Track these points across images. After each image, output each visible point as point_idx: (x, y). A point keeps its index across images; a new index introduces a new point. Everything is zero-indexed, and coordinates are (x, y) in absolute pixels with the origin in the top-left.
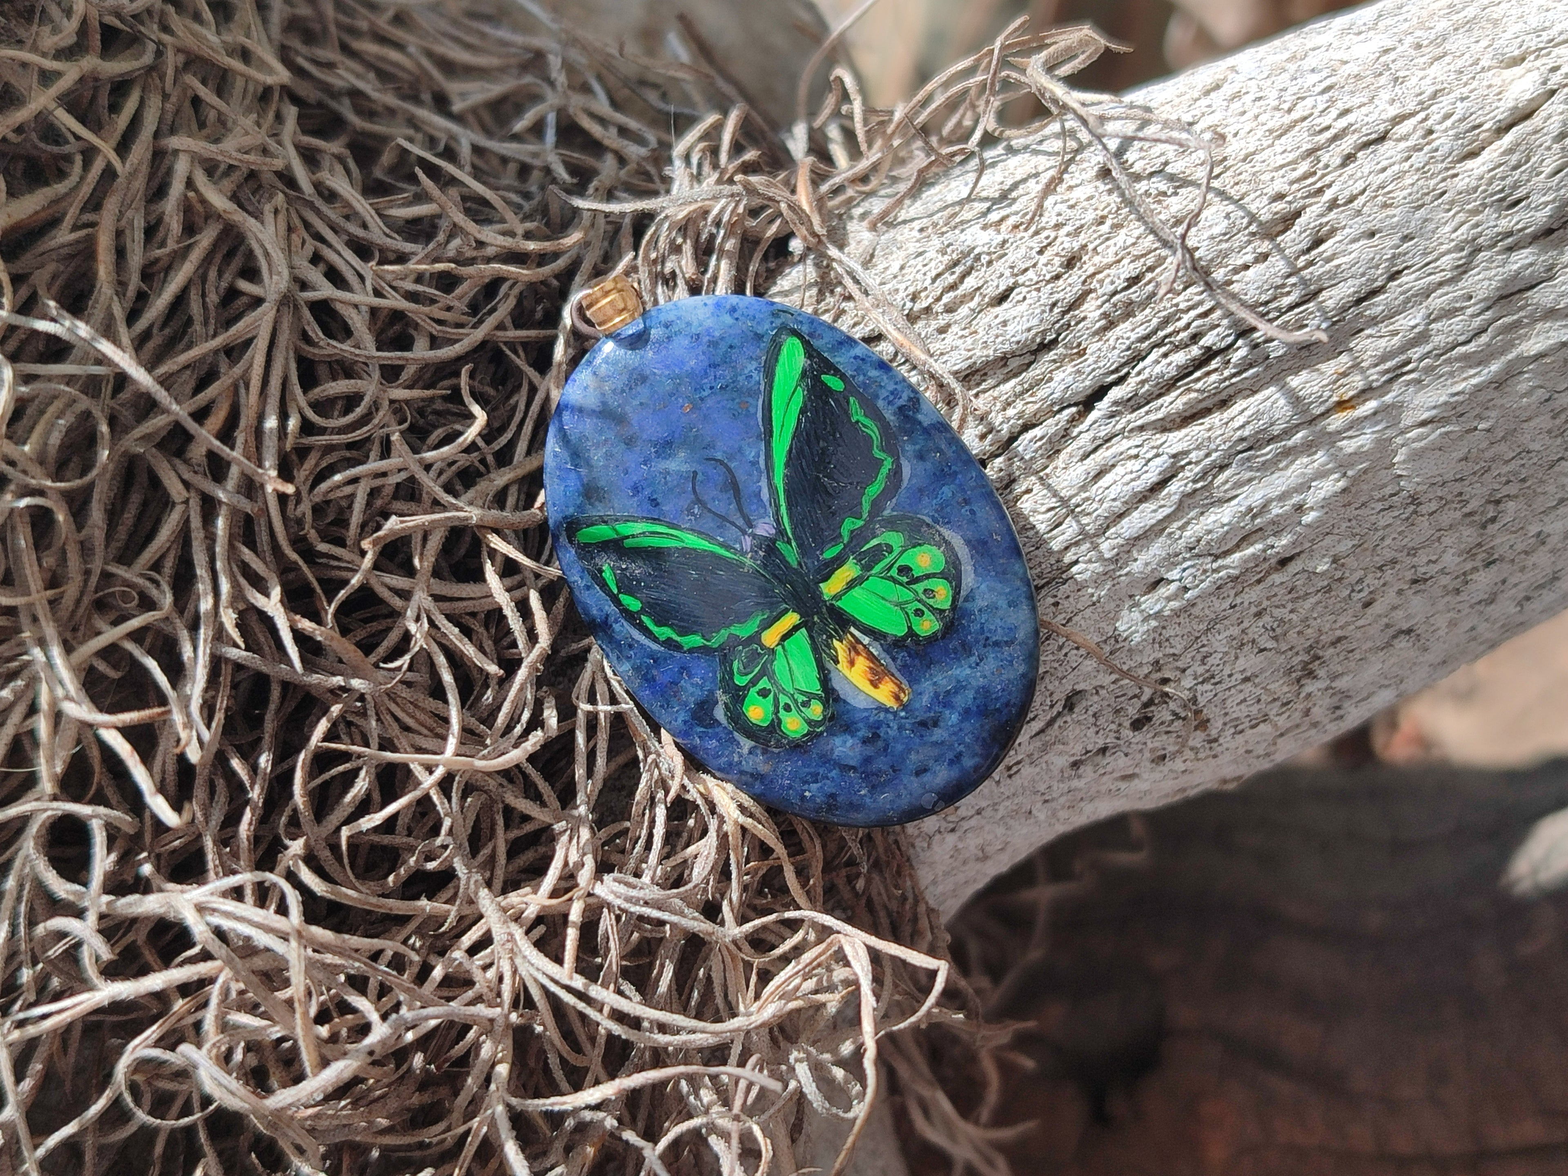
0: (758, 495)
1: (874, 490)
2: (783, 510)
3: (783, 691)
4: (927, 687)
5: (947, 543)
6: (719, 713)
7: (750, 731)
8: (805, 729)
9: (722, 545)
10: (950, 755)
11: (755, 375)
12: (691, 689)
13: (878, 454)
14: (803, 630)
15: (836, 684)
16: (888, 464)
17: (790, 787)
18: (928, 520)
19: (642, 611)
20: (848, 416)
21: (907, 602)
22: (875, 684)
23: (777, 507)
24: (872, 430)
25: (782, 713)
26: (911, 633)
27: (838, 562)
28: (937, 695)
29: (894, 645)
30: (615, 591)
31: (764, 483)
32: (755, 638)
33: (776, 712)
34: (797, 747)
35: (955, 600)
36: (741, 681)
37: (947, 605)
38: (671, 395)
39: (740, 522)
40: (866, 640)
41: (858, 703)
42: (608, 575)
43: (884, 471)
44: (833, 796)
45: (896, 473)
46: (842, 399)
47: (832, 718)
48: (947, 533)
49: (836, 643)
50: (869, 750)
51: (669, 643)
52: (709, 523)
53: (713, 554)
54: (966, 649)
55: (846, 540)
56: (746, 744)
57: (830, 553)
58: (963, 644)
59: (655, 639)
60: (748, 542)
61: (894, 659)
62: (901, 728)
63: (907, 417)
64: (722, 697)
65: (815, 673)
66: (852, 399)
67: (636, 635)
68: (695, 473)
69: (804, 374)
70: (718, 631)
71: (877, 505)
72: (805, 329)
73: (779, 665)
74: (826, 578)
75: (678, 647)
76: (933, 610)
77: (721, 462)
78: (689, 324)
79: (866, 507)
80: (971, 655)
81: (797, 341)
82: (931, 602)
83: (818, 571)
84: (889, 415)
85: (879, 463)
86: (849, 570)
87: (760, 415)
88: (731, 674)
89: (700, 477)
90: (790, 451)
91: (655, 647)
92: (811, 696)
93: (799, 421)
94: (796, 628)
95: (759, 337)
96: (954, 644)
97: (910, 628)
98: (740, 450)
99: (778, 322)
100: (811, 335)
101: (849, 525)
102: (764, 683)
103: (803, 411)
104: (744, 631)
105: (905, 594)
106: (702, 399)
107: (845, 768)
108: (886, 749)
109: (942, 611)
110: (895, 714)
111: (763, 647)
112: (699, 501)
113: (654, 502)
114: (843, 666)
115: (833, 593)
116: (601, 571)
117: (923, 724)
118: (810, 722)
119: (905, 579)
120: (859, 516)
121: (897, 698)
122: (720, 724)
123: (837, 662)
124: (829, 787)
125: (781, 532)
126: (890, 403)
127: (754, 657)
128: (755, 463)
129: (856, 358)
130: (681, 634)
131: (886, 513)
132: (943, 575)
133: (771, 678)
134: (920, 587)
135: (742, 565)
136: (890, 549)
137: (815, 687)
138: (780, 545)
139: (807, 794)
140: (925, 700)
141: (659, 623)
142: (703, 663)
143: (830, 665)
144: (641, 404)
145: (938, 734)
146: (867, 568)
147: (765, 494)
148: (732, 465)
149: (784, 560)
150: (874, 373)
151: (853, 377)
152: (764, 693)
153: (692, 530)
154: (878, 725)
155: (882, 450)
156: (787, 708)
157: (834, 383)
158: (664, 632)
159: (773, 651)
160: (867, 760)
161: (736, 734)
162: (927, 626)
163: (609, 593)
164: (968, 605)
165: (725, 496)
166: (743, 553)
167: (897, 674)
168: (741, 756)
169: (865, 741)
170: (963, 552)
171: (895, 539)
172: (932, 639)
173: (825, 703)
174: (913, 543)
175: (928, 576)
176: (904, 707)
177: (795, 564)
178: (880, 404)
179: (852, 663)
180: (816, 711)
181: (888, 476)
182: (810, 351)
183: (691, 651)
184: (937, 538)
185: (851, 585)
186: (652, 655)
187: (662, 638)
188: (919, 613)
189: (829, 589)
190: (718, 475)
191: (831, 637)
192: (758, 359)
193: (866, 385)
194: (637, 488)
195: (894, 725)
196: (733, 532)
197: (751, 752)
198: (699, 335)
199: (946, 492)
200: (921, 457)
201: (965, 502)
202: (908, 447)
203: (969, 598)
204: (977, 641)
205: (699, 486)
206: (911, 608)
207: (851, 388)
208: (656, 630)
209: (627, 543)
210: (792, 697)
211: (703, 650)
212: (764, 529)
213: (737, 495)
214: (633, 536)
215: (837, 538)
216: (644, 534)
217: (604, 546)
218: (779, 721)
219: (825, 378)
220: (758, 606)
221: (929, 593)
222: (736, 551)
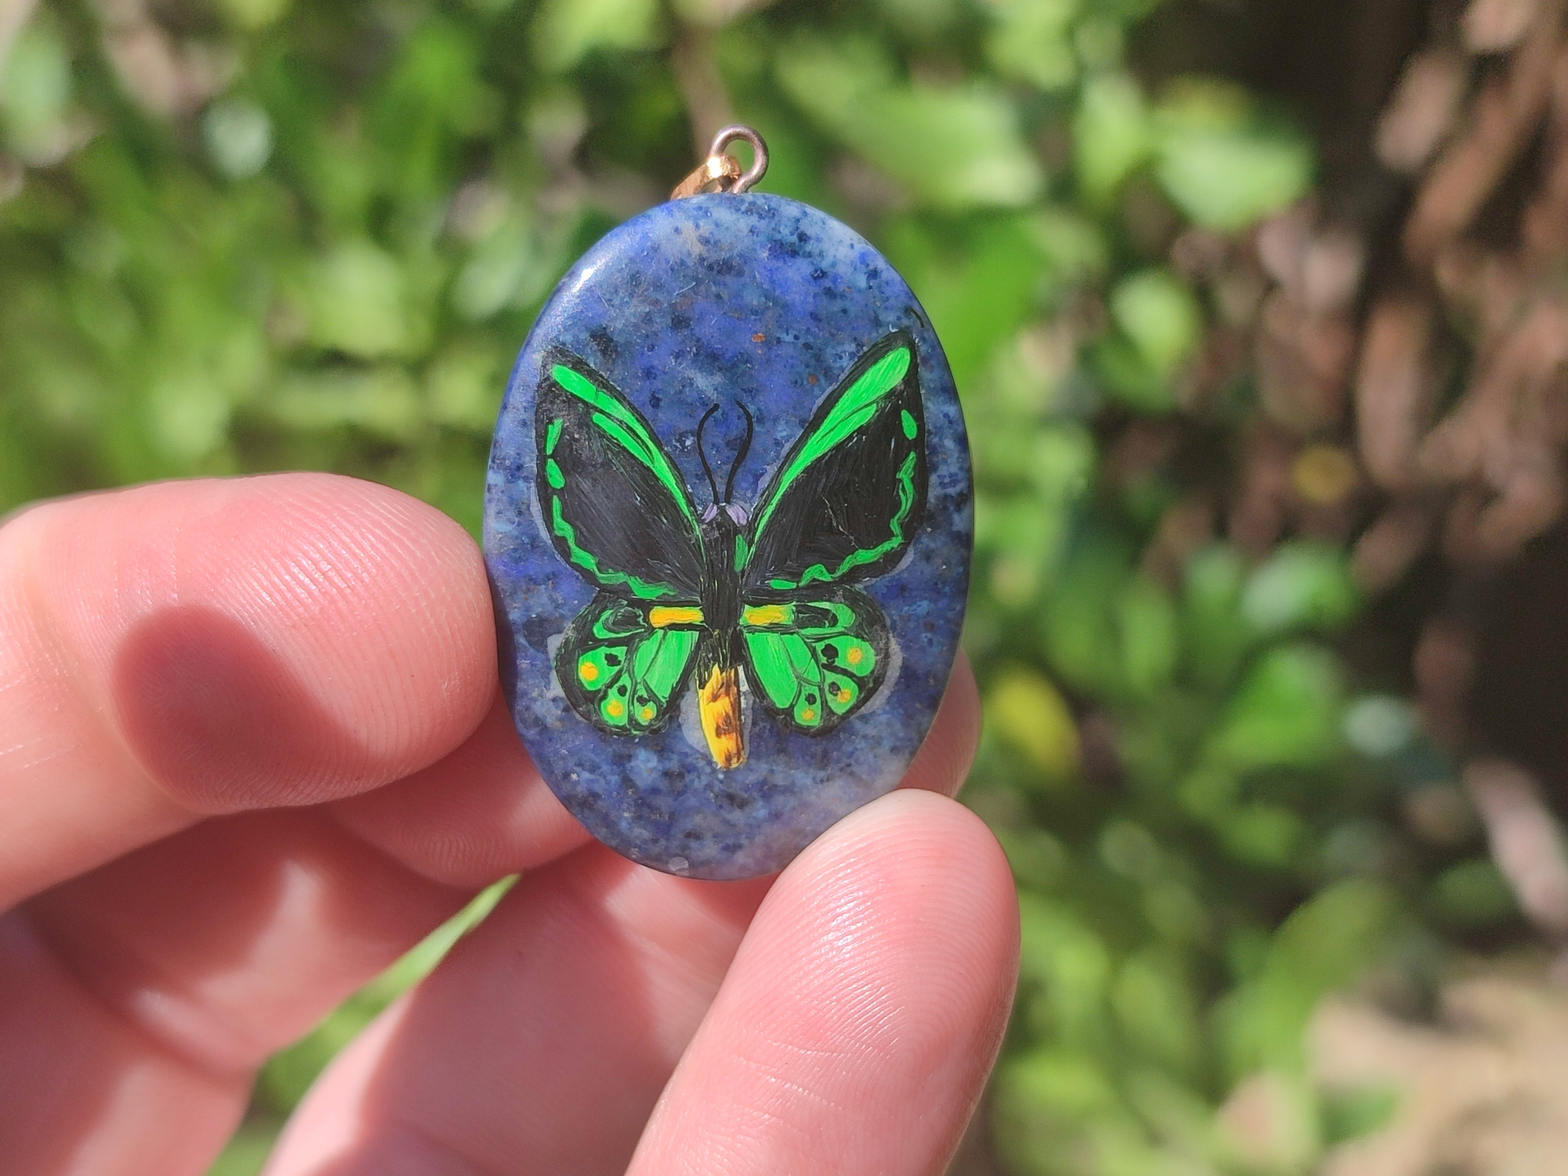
0: (757, 477)
1: (864, 556)
2: (770, 510)
3: (632, 675)
4: (762, 768)
5: (887, 656)
6: (554, 643)
7: (570, 682)
8: (623, 721)
9: (686, 495)
10: (730, 841)
11: (846, 358)
12: (544, 599)
13: (894, 526)
14: (696, 634)
15: (684, 704)
16: (895, 543)
17: (563, 758)
18: (888, 622)
19: (561, 492)
20: (897, 469)
21: (809, 683)
22: (719, 732)
23: (767, 502)
24: (907, 501)
25: (613, 692)
26: (789, 712)
27: (777, 598)
28: (764, 782)
30: (549, 451)
31: (772, 470)
32: (646, 606)
33: (610, 685)
34: (601, 729)
35: (851, 711)
36: (599, 631)
37: (840, 711)
38: (755, 312)
39: (721, 488)
40: (744, 687)
41: (691, 736)
42: (554, 431)
43: (887, 546)
44: (595, 796)
45: (895, 557)
46: (905, 448)
47: (655, 732)
48: (895, 647)
49: (716, 670)
50: (663, 784)
51: (560, 543)
52: (691, 465)
53: (670, 497)
54: (824, 761)
55: (802, 583)
56: (556, 689)
57: (778, 584)
58: (825, 755)
59: (550, 526)
60: (712, 513)
61: (754, 724)
62: (709, 787)
63: (945, 508)
64: (569, 631)
65: (674, 681)
66: (912, 455)
67: (536, 508)
68: (716, 407)
69: (888, 396)
70: (617, 571)
71: (855, 573)
72: (923, 349)
73: (647, 648)
74: (756, 604)
75: (566, 553)
76: (824, 703)
77: (749, 417)
78: (821, 254)
79: (845, 567)
80: (823, 769)
81: (908, 357)
82: (829, 697)
83: (755, 592)
84: (933, 493)
85: (890, 535)
86: (783, 613)
87: (820, 401)
88: (596, 619)
89: (718, 414)
90: (819, 460)
91: (544, 534)
92: (652, 697)
93: (850, 437)
94: (690, 627)
95: (877, 323)
96: (818, 750)
97: (792, 706)
98: (776, 420)
99: (906, 322)
100: (925, 360)
101: (817, 572)
102: (619, 652)
103: (861, 431)
104: (642, 590)
105: (813, 673)
106: (779, 341)
107: (627, 781)
108: (680, 794)
109: (831, 712)
110: (714, 771)
111: (646, 619)
112: (698, 434)
113: (655, 402)
114: (704, 694)
115: (751, 622)
116: (551, 421)
117: (731, 798)
118: (631, 719)
119: (824, 660)
120: (831, 571)
121: (728, 759)
122: (546, 652)
123: (702, 686)
124: (599, 788)
125: (751, 527)
126: (942, 485)
127: (629, 621)
128: (778, 444)
129: (946, 415)
130: (579, 544)
131: (858, 587)
132: (860, 682)
133: (630, 653)
134: (831, 677)
135: (690, 529)
136: (834, 621)
137: (664, 693)
138: (740, 540)
139: (574, 777)
140: (752, 778)
141: (565, 517)
142: (577, 586)
143: (694, 683)
144: (718, 296)
145: (737, 816)
146: (801, 624)
147: (764, 482)
148: (757, 428)
149: (731, 557)
150: (949, 443)
151: (930, 433)
152: (612, 660)
153: (668, 456)
154: (689, 769)
155: (902, 525)
156: (622, 691)
157: (909, 427)
158: (564, 529)
159: (651, 630)
160: (655, 791)
161: (554, 672)
162: (808, 716)
163: (541, 449)
164: (858, 725)
165: (727, 452)
167: (746, 738)
168: (541, 695)
169: (666, 774)
170: (894, 672)
171: (845, 616)
172: (804, 731)
173: (662, 713)
174: (858, 632)
175: (845, 672)
176: (728, 772)
177: (738, 568)
178: (933, 479)
179: (715, 698)
180: (646, 714)
181: (886, 554)
182: (912, 378)
183: (576, 567)
184: (881, 645)
185: (773, 628)
186: (534, 539)
187: (559, 533)
188: (811, 699)
189: (751, 615)
190: (737, 428)
191: (716, 660)
192: (860, 345)
193: (934, 450)
194: (649, 373)
195: (705, 780)
196: (707, 492)
197: (554, 700)
198: (824, 274)
199: (923, 606)
200: (927, 556)
201: (931, 628)
202: (925, 540)
203: (864, 719)
204: (838, 761)
205: (710, 421)
206: (808, 690)
207: (919, 443)
208: (558, 519)
209: (597, 418)
210: (635, 684)
211: (588, 576)
212: (737, 513)
213: (739, 460)
214: (608, 416)
215: (796, 576)
216: (621, 423)
217: (572, 400)
218: (605, 696)
219: (905, 415)
220: (673, 579)
221: (835, 688)
222: (695, 512)
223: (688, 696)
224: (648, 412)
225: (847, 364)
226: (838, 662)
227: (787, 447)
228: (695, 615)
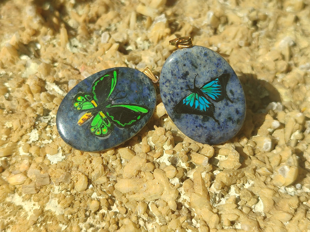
1: (119, 122)
2: (116, 106)
3: (83, 104)
4: (81, 129)
5: (108, 135)
6: (80, 92)
7: (76, 97)
8: (76, 107)
9: (111, 95)
12: (85, 87)
13: (125, 124)
14: (94, 107)
16: (123, 126)
17: (65, 104)
19: (100, 81)
22: (82, 119)
23: (117, 105)
24: (129, 124)
27: (106, 115)
28: (79, 131)
29: (90, 123)
33: (79, 102)
34: (73, 105)
36: (86, 96)
37: (96, 134)
38: (139, 89)
39: (115, 98)
40: (91, 119)
41: (79, 116)
42: (107, 75)
43: (122, 125)
44: (63, 111)
45: (121, 127)
46: (136, 119)
47: (77, 111)
48: (109, 135)
49: (91, 113)
51: (94, 84)
52: (115, 93)
53: (109, 93)
54: (88, 137)
55: (110, 116)
56: (74, 97)
57: (108, 113)
60: (111, 99)
61: (87, 123)
62: (74, 124)
63: (132, 130)
64: (83, 93)
65: (86, 109)
67: (96, 79)
68: (124, 91)
69: (141, 112)
70: (95, 93)
71: (116, 123)
73: (88, 103)
74: (103, 112)
75: (93, 86)
76: (95, 131)
77: (126, 96)
79: (116, 121)
80: (86, 137)
81: (147, 112)
82: (97, 131)
83: (104, 111)
84: (132, 127)
85: (124, 124)
86: (104, 117)
89: (124, 92)
90: (127, 108)
91: (94, 82)
93: (132, 111)
94: (94, 106)
95: (148, 105)
96: (89, 135)
97: (92, 127)
98: (128, 100)
99: (151, 109)
100: (148, 115)
101: (112, 118)
102: (85, 100)
103: (134, 111)
104: (95, 97)
105: (99, 126)
106: (138, 94)
107: (67, 113)
108: (70, 121)
109: (95, 132)
110: (77, 123)
111: (91, 100)
112: (119, 92)
113: (120, 84)
115: (100, 113)
117: (74, 128)
119: (101, 126)
120: (114, 119)
121: (79, 123)
122: (78, 92)
123: (87, 113)
125: (112, 105)
126: (134, 128)
127: (90, 98)
129: (143, 122)
130: (95, 86)
131: (114, 124)
132: (102, 134)
133: (86, 101)
134: (100, 129)
135: (107, 98)
136: (107, 124)
137: (83, 109)
138: (110, 105)
139: (64, 107)
140: (79, 128)
141: (98, 83)
144: (138, 84)
145: (72, 130)
146: (104, 120)
147: (119, 103)
149: (107, 105)
150: (140, 125)
151: (140, 121)
152: (83, 100)
153: (114, 90)
154: (75, 119)
156: (80, 104)
157: (139, 118)
158: (96, 84)
159: (90, 102)
160: (69, 117)
162: (92, 130)
164: (95, 138)
165: (120, 96)
166: (109, 98)
167: (84, 124)
168: (72, 96)
169: (72, 117)
170: (106, 138)
171: (109, 125)
172: (90, 131)
173: (80, 110)
174: (108, 128)
175: (102, 131)
177: (106, 107)
178: (134, 126)
179: (87, 116)
180: (79, 109)
181: (121, 125)
182: (145, 114)
183: (92, 88)
184: (108, 133)
185: (101, 117)
186: (92, 81)
188: (95, 129)
189: (101, 113)
190: (123, 95)
192: (144, 105)
193: (138, 123)
194: (123, 82)
195: (75, 122)
196: (113, 97)
197: (72, 97)
198: (149, 95)
199: (117, 136)
200: (124, 132)
201: (115, 139)
202: (126, 130)
203: (97, 138)
204: (89, 139)
205: (122, 92)
206: (96, 127)
207: (138, 120)
208: (97, 83)
209: (113, 79)
210: (82, 105)
211: (92, 90)
212: (113, 102)
213: (120, 98)
214: (114, 80)
215: (110, 115)
216: (114, 82)
217: (113, 75)
218: (77, 102)
219: (140, 116)
220: (99, 100)
221: (99, 131)
222: (109, 97)
223: (85, 112)
224: (118, 84)
225: (141, 104)
226: (102, 129)
227: (126, 103)
228: (96, 106)
